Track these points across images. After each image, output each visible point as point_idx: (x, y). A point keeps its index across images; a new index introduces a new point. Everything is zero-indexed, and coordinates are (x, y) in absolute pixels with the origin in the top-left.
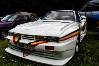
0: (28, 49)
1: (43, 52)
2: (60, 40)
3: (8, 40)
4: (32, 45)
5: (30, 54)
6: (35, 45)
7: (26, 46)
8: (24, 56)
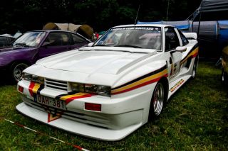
0: (56, 107)
1: (83, 115)
2: (113, 91)
3: (21, 89)
4: (63, 101)
5: (60, 117)
6: (68, 99)
7: (53, 102)
8: (49, 121)
